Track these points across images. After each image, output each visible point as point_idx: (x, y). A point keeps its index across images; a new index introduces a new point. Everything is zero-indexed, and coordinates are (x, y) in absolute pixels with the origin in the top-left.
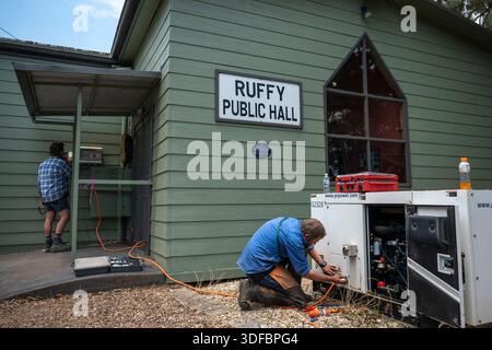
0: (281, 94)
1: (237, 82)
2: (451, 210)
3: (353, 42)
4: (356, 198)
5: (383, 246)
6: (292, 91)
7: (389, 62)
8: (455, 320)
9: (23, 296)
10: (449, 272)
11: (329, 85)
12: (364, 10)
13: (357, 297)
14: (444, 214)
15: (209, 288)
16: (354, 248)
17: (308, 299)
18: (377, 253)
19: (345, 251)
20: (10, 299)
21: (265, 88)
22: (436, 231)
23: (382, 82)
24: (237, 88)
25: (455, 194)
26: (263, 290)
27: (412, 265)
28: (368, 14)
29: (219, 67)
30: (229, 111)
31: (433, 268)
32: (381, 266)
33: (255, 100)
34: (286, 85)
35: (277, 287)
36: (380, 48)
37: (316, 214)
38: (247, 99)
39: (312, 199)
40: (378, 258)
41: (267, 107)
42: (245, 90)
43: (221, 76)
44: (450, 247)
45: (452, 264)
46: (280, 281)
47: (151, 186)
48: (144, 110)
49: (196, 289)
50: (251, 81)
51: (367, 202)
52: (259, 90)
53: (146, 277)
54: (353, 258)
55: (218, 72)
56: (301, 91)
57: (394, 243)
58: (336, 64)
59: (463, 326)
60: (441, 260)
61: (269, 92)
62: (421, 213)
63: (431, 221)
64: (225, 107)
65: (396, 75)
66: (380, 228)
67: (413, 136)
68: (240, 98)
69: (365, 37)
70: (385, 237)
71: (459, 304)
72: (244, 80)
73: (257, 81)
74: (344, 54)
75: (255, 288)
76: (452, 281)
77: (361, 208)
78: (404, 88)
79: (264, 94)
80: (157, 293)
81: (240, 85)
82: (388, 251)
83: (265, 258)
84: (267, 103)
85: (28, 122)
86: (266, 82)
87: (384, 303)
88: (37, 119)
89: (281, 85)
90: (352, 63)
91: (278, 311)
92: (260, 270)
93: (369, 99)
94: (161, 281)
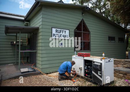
0: (65, 32)
1: (56, 30)
2: (101, 64)
3: (80, 21)
4: (82, 58)
5: (87, 67)
6: (67, 31)
7: (87, 25)
8: (101, 84)
9: (10, 79)
10: (100, 75)
11: (75, 30)
12: (83, 13)
13: (82, 77)
14: (100, 64)
15: (50, 75)
16: (81, 68)
17: (72, 77)
18: (86, 69)
19: (80, 68)
20: (8, 79)
21: (62, 31)
22: (98, 67)
23: (86, 29)
24: (56, 31)
25: (102, 60)
26: (64, 77)
27: (93, 72)
28: (83, 15)
29: (52, 27)
30: (54, 36)
31: (97, 74)
32: (87, 71)
33: (60, 34)
34: (66, 30)
35: (66, 76)
36: (85, 22)
37: (73, 60)
38: (58, 34)
39: (72, 57)
40: (86, 70)
41: (62, 35)
42: (58, 32)
43: (53, 28)
44: (101, 70)
45: (101, 73)
46: (67, 75)
47: (36, 52)
48: (33, 33)
49: (48, 75)
50: (59, 29)
51: (84, 59)
52: (61, 32)
53: (37, 73)
54: (81, 70)
55: (52, 28)
56: (69, 31)
57: (89, 67)
58: (77, 25)
59: (102, 85)
60: (99, 72)
61: (63, 32)
62: (95, 63)
63: (97, 65)
64: (53, 35)
65: (89, 27)
66: (87, 64)
67: (91, 40)
68: (57, 33)
69: (83, 19)
70: (88, 66)
71: (102, 81)
72: (58, 29)
73: (60, 30)
74: (78, 23)
75: (62, 76)
76: (101, 76)
77: (83, 60)
78: (90, 30)
79: (62, 32)
80: (40, 76)
81: (57, 30)
82: (88, 69)
83: (64, 70)
84: (62, 34)
85: (5, 35)
86: (62, 30)
87: (87, 79)
88: (7, 34)
89: (65, 30)
90: (80, 25)
91: (66, 81)
92: (63, 73)
93: (83, 33)
94: (40, 73)
